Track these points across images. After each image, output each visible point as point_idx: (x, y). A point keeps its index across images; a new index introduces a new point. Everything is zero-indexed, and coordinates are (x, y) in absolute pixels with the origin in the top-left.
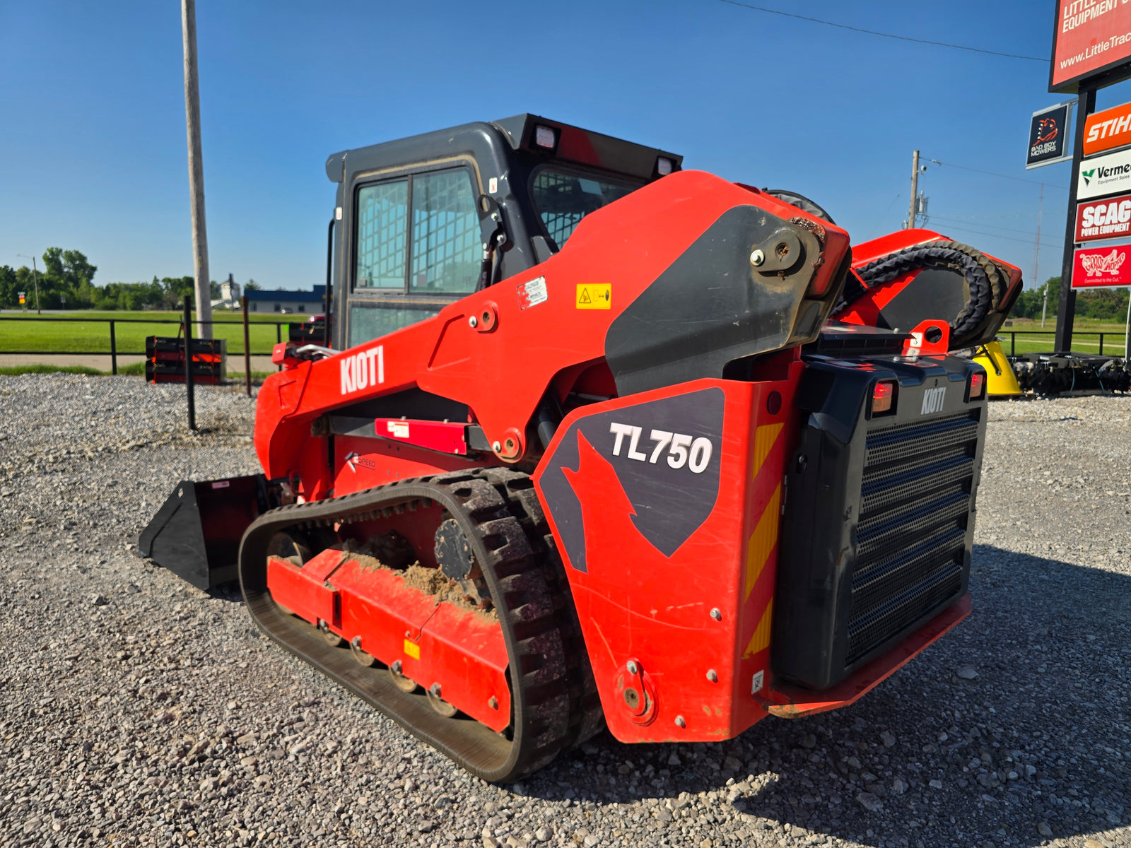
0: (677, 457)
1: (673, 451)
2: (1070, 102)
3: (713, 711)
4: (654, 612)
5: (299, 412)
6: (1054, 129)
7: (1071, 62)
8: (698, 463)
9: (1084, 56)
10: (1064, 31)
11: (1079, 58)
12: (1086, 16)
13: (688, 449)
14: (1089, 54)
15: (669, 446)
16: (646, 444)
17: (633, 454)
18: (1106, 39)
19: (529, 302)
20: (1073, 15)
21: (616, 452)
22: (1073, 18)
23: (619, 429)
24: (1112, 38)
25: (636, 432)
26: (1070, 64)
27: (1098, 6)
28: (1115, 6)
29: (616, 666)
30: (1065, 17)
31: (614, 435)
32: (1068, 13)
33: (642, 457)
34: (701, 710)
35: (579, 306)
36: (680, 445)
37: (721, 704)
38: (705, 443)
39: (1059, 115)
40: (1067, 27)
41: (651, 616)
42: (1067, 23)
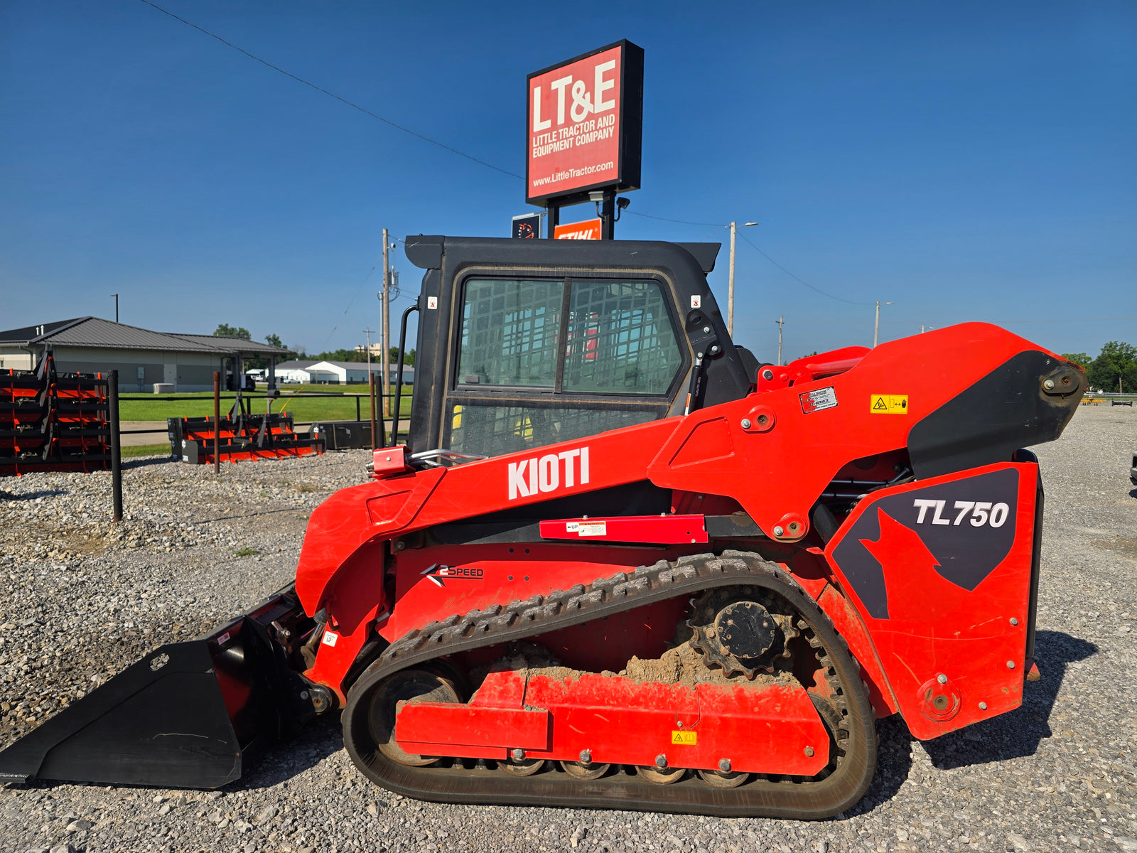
0: (979, 519)
1: (975, 514)
2: (542, 214)
3: (1011, 689)
4: (957, 633)
5: (415, 525)
6: (531, 233)
7: (541, 182)
8: (997, 520)
9: (551, 179)
10: (535, 156)
11: (547, 180)
12: (550, 149)
13: (989, 512)
14: (555, 178)
15: (972, 511)
16: (950, 512)
17: (937, 520)
18: (567, 170)
19: (816, 407)
20: (540, 146)
21: (920, 520)
22: (540, 148)
23: (923, 504)
24: (571, 170)
25: (940, 505)
26: (541, 184)
27: (558, 143)
28: (571, 146)
29: (920, 684)
30: (534, 146)
31: (918, 509)
32: (536, 143)
33: (947, 522)
34: (1001, 692)
35: (873, 411)
36: (981, 510)
37: (1018, 682)
38: (1004, 507)
39: (534, 222)
40: (536, 154)
41: (955, 637)
42: (536, 151)
